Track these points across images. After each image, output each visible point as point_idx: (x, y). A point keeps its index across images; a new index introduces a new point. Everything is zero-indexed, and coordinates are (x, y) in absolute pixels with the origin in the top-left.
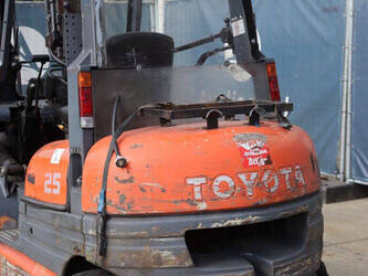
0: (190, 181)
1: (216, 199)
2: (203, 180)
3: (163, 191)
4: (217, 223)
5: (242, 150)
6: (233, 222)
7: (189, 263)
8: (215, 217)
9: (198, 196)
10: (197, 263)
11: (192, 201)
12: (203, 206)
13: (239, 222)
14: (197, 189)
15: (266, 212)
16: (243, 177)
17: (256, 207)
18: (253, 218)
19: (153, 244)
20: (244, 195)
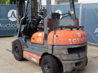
0: (69, 39)
1: (73, 43)
2: (71, 39)
3: (64, 41)
4: (73, 47)
5: (77, 34)
6: (76, 47)
7: (68, 54)
8: (73, 46)
9: (70, 42)
10: (69, 54)
11: (69, 43)
12: (71, 44)
13: (77, 47)
14: (70, 41)
15: (81, 45)
16: (77, 39)
17: (79, 44)
18: (79, 46)
19: (62, 50)
20: (77, 42)
